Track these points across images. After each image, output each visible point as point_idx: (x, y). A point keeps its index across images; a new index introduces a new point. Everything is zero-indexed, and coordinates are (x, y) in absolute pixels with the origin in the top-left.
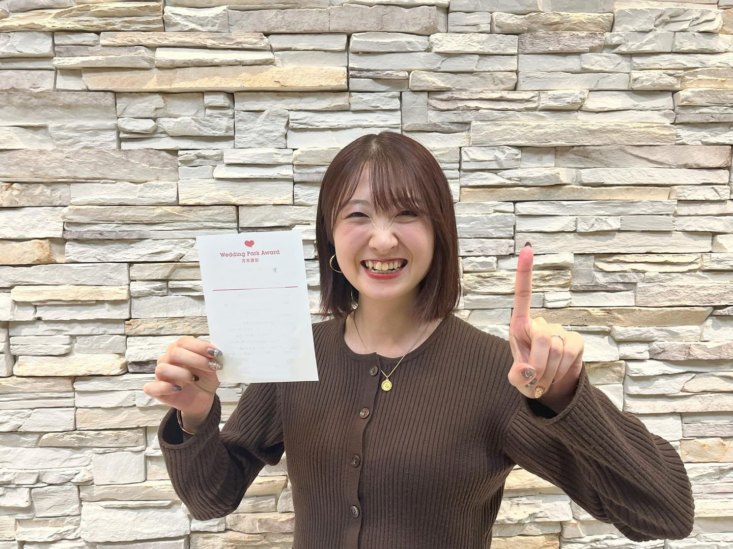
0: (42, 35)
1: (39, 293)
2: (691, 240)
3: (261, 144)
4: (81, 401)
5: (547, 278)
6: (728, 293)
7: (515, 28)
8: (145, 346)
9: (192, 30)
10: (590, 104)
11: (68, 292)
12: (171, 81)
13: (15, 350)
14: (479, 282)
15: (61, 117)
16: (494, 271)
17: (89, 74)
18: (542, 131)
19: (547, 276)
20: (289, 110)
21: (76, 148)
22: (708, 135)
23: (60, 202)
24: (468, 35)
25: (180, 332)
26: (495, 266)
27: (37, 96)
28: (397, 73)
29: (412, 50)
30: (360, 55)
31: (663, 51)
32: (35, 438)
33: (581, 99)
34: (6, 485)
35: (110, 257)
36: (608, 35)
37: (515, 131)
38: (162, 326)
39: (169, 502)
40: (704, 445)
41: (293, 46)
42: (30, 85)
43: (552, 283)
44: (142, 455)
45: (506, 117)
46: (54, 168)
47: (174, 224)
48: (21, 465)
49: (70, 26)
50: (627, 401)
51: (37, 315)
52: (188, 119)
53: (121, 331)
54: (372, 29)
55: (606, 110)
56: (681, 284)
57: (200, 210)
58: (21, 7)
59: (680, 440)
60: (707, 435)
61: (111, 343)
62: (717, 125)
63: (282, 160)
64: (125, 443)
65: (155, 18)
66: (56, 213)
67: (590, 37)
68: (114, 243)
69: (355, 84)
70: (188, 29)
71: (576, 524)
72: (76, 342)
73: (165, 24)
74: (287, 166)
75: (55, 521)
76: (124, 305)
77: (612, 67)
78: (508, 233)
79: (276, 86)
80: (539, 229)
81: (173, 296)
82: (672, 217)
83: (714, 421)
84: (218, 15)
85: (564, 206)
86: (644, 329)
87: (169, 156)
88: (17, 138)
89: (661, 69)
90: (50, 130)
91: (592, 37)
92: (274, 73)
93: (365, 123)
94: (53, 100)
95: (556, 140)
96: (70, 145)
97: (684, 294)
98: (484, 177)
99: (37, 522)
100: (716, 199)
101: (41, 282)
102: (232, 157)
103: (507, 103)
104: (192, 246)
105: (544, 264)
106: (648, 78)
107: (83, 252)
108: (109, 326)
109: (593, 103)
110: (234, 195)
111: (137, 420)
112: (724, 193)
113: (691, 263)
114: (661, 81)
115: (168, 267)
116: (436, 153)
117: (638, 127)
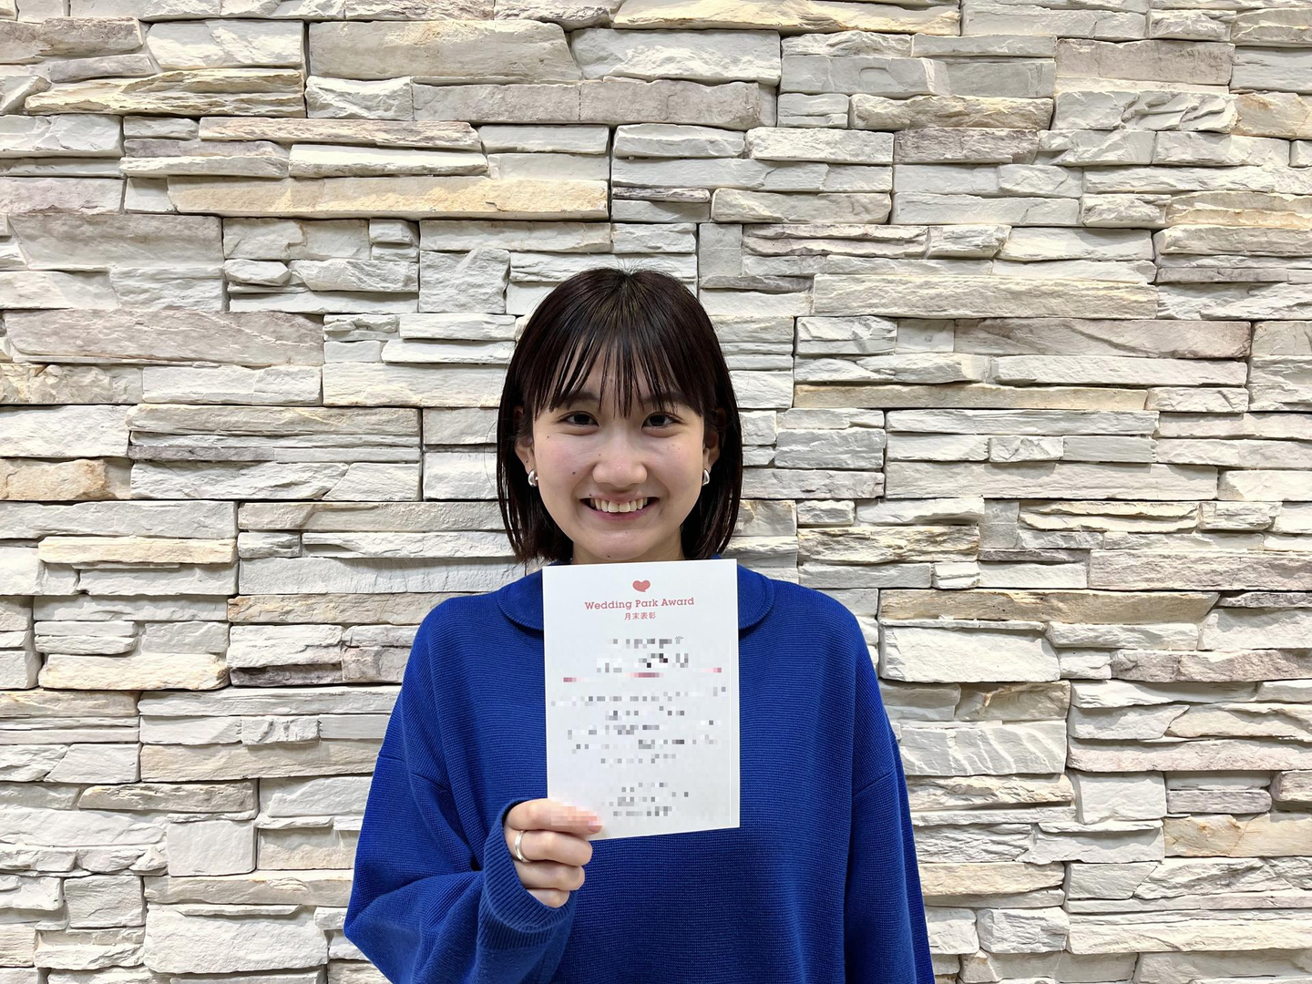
0: (103, 120)
1: (84, 549)
2: (1183, 478)
3: (463, 307)
4: (150, 733)
5: (938, 539)
6: (1245, 569)
7: (889, 121)
8: (261, 642)
9: (352, 117)
10: (1012, 250)
11: (132, 549)
12: (315, 200)
13: (42, 644)
14: (824, 544)
15: (132, 257)
16: (850, 526)
17: (178, 187)
18: (932, 292)
19: (938, 536)
20: (510, 251)
21: (156, 307)
22: (1213, 304)
23: (125, 397)
24: (810, 131)
25: (320, 618)
26: (851, 516)
27: (92, 221)
28: (692, 193)
29: (716, 154)
30: (631, 162)
31: (1136, 162)
32: (72, 793)
33: (997, 239)
34: (21, 871)
35: (206, 491)
36: (1044, 134)
37: (887, 292)
38: (289, 608)
39: (293, 908)
40: (1204, 828)
41: (520, 146)
42: (82, 203)
43: (948, 546)
44: (250, 827)
45: (873, 269)
46: (116, 340)
47: (314, 437)
48: (48, 838)
49: (149, 106)
50: (1073, 750)
51: (81, 586)
52: (342, 263)
53: (221, 615)
54: (650, 119)
55: (1040, 258)
56: (1166, 552)
57: (358, 415)
58: (70, 73)
59: (1163, 819)
60: (1209, 810)
61: (204, 635)
62: (1227, 286)
63: (495, 333)
64: (221, 805)
65: (291, 96)
66: (118, 415)
67: (1014, 138)
68: (212, 468)
69: (622, 209)
70: (345, 114)
71: (985, 960)
72: (144, 633)
73: (308, 106)
74: (505, 344)
75: (102, 936)
76: (227, 572)
77: (1051, 188)
78: (873, 461)
79: (490, 211)
80: (925, 456)
81: (309, 558)
82: (1150, 439)
83: (1221, 787)
84: (395, 92)
85: (967, 417)
86: (1103, 628)
87: (310, 325)
88: (57, 290)
89: (1133, 192)
90: (112, 278)
91: (1018, 138)
92: (486, 188)
94: (118, 228)
95: (956, 308)
96: (144, 303)
97: (1171, 570)
98: (834, 367)
99: (72, 935)
100: (1225, 410)
101: (88, 531)
102: (413, 326)
103: (874, 244)
104: (343, 474)
105: (934, 514)
106: (1109, 208)
107: (161, 482)
108: (200, 605)
109: (1020, 246)
110: (416, 391)
111: (243, 767)
112: (1239, 401)
113: (1182, 518)
114: (1132, 212)
115: (301, 508)
116: (754, 326)
117: (1093, 289)
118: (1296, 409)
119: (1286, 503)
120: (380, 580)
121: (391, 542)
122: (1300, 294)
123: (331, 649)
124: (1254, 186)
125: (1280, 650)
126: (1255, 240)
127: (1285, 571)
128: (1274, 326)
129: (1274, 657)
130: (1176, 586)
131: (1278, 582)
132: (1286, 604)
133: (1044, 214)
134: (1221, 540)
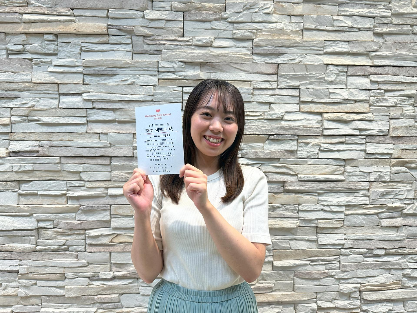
2: (260, 106)
3: (69, 57)
6: (274, 129)
7: (181, 9)
8: (18, 145)
9: (39, 6)
10: (215, 44)
12: (29, 28)
18: (193, 55)
20: (81, 43)
22: (268, 59)
24: (161, 12)
25: (33, 139)
28: (129, 27)
29: (135, 17)
30: (113, 19)
31: (247, 21)
33: (210, 41)
35: (3, 105)
36: (223, 13)
37: (181, 55)
38: (24, 136)
39: (28, 214)
41: (84, 15)
44: (17, 193)
45: (178, 48)
47: (31, 91)
52: (37, 45)
53: (7, 138)
54: (118, 8)
55: (222, 46)
56: (254, 125)
57: (42, 85)
61: (3, 143)
62: (271, 55)
63: (77, 64)
64: (9, 187)
65: (23, 1)
67: (214, 14)
68: (5, 99)
69: (111, 31)
70: (37, 6)
73: (28, 4)
74: (80, 67)
76: (8, 127)
77: (225, 28)
78: (179, 100)
79: (75, 32)
81: (30, 123)
82: (251, 95)
83: (270, 186)
87: (29, 62)
89: (246, 29)
91: (215, 14)
92: (74, 26)
93: (115, 49)
95: (199, 60)
97: (255, 129)
98: (168, 75)
100: (271, 88)
102: (56, 62)
103: (178, 42)
104: (38, 101)
106: (239, 33)
108: (3, 135)
109: (216, 43)
110: (57, 79)
111: (15, 177)
112: (274, 85)
113: (259, 116)
114: (245, 34)
115: (27, 110)
116: (147, 63)
117: (235, 55)
118: (290, 87)
119: (287, 112)
120: (49, 129)
121: (50, 119)
122: (291, 57)
123: (36, 147)
124: (278, 28)
125: (285, 150)
126: (278, 42)
127: (285, 129)
128: (284, 65)
129: (283, 152)
130: (257, 133)
131: (283, 132)
132: (285, 138)
133: (223, 35)
134: (269, 122)
